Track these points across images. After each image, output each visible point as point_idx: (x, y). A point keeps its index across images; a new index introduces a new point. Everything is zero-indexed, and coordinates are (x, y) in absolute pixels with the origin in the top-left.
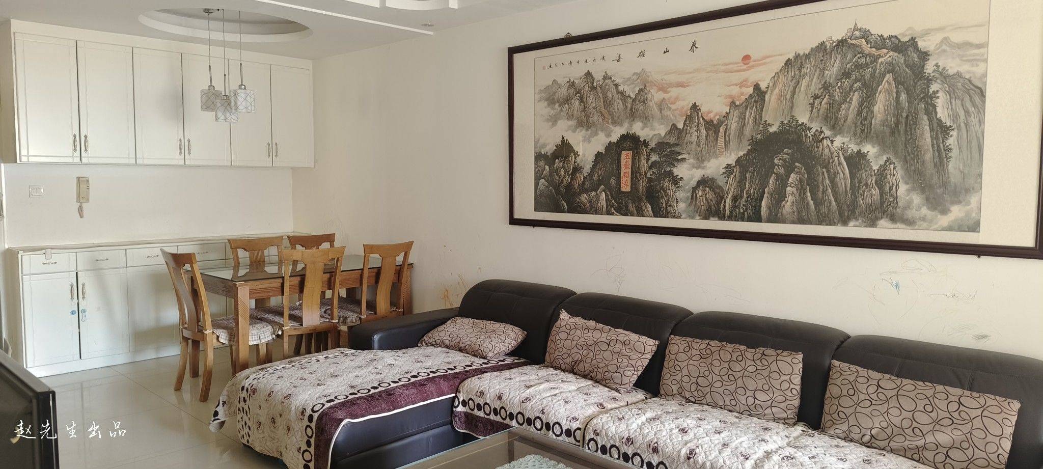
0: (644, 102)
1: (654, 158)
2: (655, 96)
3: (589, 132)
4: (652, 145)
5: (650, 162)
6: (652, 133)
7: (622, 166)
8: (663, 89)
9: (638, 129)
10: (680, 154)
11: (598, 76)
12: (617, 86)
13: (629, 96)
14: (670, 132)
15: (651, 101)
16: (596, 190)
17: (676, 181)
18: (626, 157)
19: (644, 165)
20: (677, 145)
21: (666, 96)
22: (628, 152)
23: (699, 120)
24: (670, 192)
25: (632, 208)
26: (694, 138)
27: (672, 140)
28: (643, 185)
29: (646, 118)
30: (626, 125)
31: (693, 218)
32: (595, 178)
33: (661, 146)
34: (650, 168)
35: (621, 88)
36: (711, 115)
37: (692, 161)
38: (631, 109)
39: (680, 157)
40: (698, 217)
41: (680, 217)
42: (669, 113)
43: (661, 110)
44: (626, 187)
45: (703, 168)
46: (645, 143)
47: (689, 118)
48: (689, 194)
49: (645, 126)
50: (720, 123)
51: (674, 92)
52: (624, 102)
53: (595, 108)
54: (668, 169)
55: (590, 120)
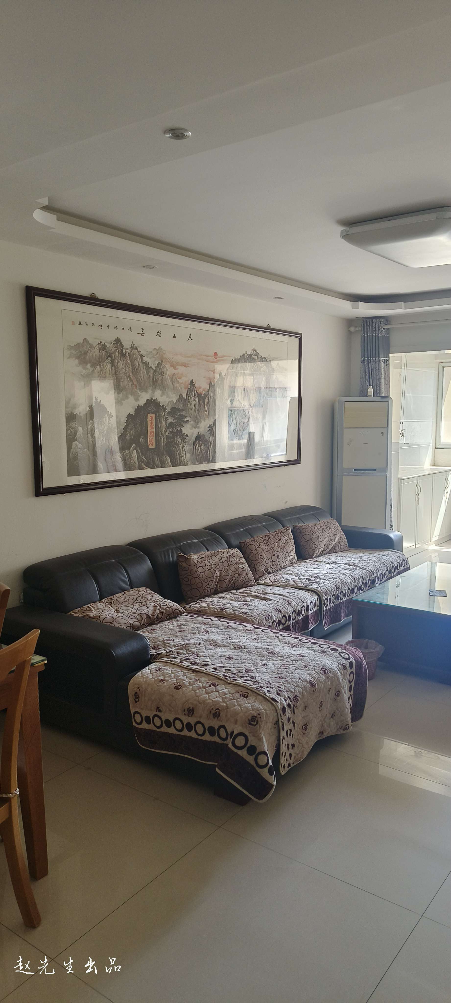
0: (162, 373)
1: (170, 420)
2: (169, 371)
3: (121, 395)
4: (168, 409)
5: (168, 423)
6: (168, 400)
7: (149, 426)
8: (173, 366)
9: (158, 395)
10: (186, 417)
11: (127, 344)
12: (142, 356)
13: (151, 367)
14: (179, 400)
15: (166, 374)
16: (129, 448)
17: (184, 437)
18: (151, 419)
19: (164, 426)
20: (183, 410)
21: (176, 372)
22: (152, 415)
23: (195, 393)
24: (181, 446)
25: (157, 461)
26: (193, 406)
27: (180, 406)
28: (163, 442)
29: (163, 388)
30: (150, 391)
31: (194, 464)
32: (128, 438)
33: (174, 411)
34: (168, 428)
35: (145, 359)
36: (201, 390)
37: (192, 422)
38: (153, 379)
39: (185, 420)
40: (197, 463)
41: (187, 465)
42: (178, 385)
43: (173, 382)
44: (152, 445)
45: (198, 428)
46: (164, 408)
47: (189, 391)
48: (192, 447)
49: (163, 394)
50: (205, 396)
51: (181, 369)
52: (148, 372)
53: (125, 374)
54: (179, 429)
55: (122, 384)
